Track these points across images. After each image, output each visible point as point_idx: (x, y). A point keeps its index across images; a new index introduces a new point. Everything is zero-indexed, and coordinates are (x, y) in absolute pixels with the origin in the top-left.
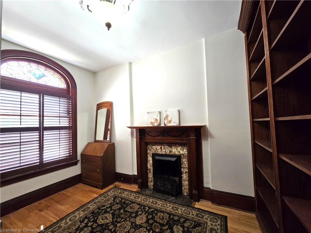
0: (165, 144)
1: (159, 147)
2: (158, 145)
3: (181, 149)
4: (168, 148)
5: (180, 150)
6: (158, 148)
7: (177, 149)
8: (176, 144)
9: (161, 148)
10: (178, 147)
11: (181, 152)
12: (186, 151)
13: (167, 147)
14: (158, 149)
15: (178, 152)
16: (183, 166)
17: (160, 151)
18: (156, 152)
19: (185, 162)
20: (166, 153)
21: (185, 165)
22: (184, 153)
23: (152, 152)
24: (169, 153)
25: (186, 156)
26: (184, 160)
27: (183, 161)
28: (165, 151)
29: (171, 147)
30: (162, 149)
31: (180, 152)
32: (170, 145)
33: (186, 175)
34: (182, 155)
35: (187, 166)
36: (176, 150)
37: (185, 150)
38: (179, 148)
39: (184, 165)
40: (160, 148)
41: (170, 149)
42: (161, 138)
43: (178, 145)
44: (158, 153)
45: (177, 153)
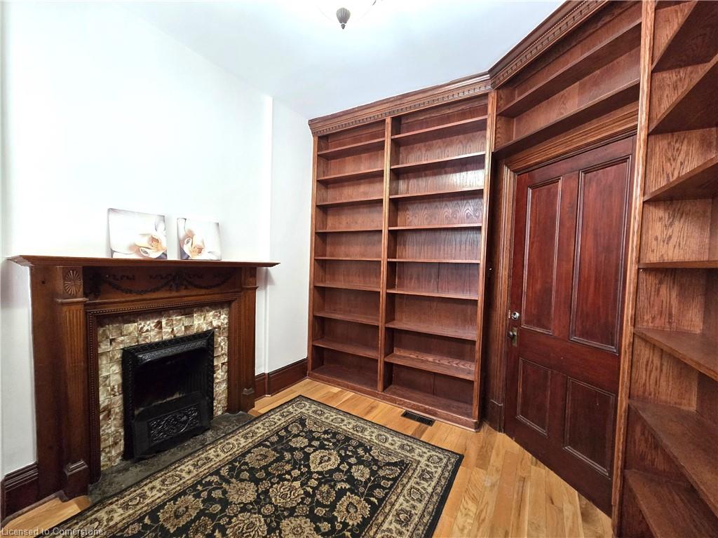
0: (171, 311)
1: (150, 324)
2: (145, 319)
3: (214, 316)
4: (180, 320)
5: (211, 318)
6: (145, 329)
7: (204, 317)
8: (201, 307)
9: (159, 323)
10: (208, 311)
11: (215, 323)
12: (225, 318)
13: (179, 318)
14: (147, 331)
15: (207, 324)
16: (218, 352)
17: (152, 333)
18: (140, 339)
19: (222, 343)
20: (175, 336)
21: (222, 349)
22: (220, 324)
23: (122, 346)
24: (183, 334)
25: (224, 329)
26: (219, 339)
27: (217, 342)
28: (170, 330)
29: (189, 317)
30: (161, 328)
31: (211, 322)
32: (187, 311)
33: (222, 371)
34: (216, 328)
35: (226, 350)
36: (202, 320)
37: (222, 317)
38: (211, 313)
39: (220, 349)
40: (156, 326)
41: (187, 322)
42: (167, 295)
43: (208, 308)
44: (148, 341)
45: (205, 327)
